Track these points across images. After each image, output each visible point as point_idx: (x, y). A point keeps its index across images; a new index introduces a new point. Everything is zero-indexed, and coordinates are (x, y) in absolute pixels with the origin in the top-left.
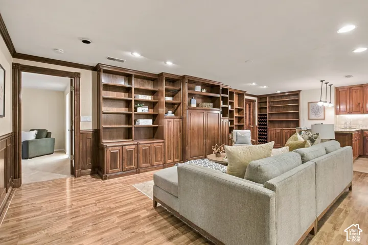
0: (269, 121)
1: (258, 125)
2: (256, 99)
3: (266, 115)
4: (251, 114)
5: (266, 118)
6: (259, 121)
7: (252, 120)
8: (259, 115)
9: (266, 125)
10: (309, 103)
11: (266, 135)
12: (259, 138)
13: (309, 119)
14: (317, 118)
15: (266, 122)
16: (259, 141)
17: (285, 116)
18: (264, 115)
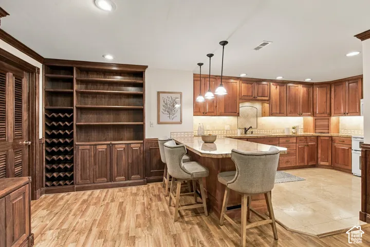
0: (77, 126)
1: (47, 136)
2: (39, 65)
3: (71, 111)
4: (24, 106)
5: (71, 119)
6: (47, 127)
7: (25, 124)
8: (48, 111)
9: (71, 136)
10: (159, 93)
11: (71, 161)
12: (48, 171)
13: (159, 123)
14: (171, 121)
15: (71, 128)
16: (48, 179)
17: (112, 116)
18: (63, 111)
